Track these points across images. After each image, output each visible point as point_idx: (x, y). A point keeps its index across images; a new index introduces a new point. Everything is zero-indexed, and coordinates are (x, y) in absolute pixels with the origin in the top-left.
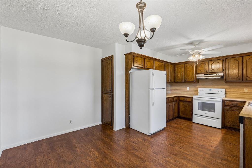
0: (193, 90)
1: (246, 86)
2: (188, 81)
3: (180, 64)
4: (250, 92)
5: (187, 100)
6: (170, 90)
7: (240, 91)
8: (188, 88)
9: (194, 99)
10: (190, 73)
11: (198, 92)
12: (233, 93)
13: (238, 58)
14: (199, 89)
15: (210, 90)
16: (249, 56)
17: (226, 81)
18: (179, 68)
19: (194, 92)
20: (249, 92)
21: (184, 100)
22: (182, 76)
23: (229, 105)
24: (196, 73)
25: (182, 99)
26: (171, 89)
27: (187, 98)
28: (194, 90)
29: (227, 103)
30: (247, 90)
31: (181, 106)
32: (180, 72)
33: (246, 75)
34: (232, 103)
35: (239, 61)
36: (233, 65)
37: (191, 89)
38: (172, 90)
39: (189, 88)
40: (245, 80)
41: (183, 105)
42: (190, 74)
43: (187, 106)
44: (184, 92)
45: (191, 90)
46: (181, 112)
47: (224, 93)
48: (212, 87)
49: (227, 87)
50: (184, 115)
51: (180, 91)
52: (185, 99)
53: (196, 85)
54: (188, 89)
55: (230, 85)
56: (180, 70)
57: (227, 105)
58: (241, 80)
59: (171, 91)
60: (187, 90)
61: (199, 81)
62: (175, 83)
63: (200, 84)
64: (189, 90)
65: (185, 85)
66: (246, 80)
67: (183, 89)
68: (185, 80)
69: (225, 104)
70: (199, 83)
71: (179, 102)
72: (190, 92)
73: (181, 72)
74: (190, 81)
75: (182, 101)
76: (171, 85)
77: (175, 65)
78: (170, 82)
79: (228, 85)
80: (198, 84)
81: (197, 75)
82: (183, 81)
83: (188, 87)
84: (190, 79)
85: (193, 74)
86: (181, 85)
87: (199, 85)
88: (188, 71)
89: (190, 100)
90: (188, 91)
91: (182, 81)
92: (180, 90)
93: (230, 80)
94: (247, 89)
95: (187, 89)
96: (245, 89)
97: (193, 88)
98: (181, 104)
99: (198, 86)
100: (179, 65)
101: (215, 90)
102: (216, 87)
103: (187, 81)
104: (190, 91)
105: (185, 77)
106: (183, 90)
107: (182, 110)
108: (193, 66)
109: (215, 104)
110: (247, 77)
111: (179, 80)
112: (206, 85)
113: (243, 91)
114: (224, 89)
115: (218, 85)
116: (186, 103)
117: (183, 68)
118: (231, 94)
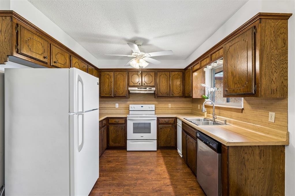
1: (170, 101)
2: (119, 95)
3: (108, 72)
4: (173, 108)
5: (120, 122)
7: (166, 107)
8: (117, 105)
9: (129, 120)
10: (121, 84)
11: (130, 110)
12: (160, 108)
13: (166, 73)
14: (130, 105)
17: (158, 97)
18: (106, 76)
19: (124, 110)
21: (115, 123)
22: (111, 88)
23: (163, 122)
24: (129, 86)
25: (113, 121)
27: (119, 119)
28: (124, 107)
29: (161, 121)
30: (171, 105)
31: (111, 132)
32: (108, 82)
33: (172, 90)
35: (167, 76)
36: (163, 80)
37: (121, 107)
39: (118, 104)
40: (171, 96)
41: (115, 129)
42: (121, 86)
43: (120, 131)
44: (112, 110)
45: (121, 108)
46: (112, 139)
47: (154, 110)
48: (142, 102)
49: (156, 103)
50: (115, 143)
51: (106, 109)
52: (117, 120)
53: (127, 101)
54: (117, 106)
56: (107, 79)
57: (161, 123)
58: (169, 96)
60: (116, 107)
61: (130, 95)
62: (101, 98)
63: (130, 99)
64: (118, 107)
66: (167, 96)
68: (115, 94)
69: (159, 122)
71: (109, 126)
72: (119, 110)
73: (109, 83)
74: (121, 95)
75: (113, 123)
77: (100, 72)
79: (157, 101)
80: (129, 99)
81: (130, 89)
82: (111, 96)
83: (116, 104)
84: (121, 93)
85: (125, 86)
86: (108, 101)
87: (130, 101)
88: (119, 83)
89: (124, 122)
90: (117, 109)
92: (106, 108)
93: (160, 95)
95: (116, 106)
96: (169, 104)
97: (123, 105)
98: (111, 128)
99: (128, 103)
100: (106, 73)
101: (146, 107)
102: (146, 102)
103: (117, 96)
105: (115, 90)
106: (110, 108)
107: (113, 137)
108: (125, 76)
109: (150, 123)
110: (173, 93)
111: (106, 94)
112: (137, 101)
113: (168, 107)
114: (154, 105)
115: (148, 101)
116: (118, 126)
117: (111, 77)
118: (159, 110)
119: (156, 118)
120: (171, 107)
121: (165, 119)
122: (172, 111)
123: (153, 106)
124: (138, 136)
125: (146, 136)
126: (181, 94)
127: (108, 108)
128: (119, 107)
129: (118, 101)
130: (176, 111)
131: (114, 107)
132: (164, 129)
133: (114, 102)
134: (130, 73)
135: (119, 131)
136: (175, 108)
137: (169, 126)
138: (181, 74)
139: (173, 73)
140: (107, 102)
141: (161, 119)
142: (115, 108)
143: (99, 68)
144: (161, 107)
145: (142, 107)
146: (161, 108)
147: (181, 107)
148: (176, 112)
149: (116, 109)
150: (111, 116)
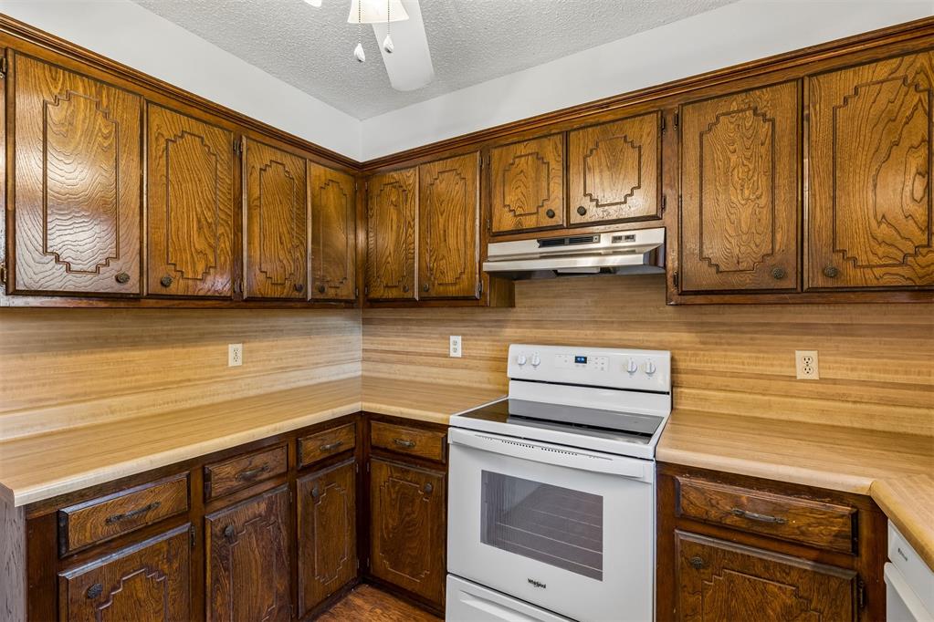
0: (481, 358)
1: (806, 329)
2: (444, 291)
3: (396, 169)
4: (835, 382)
6: (359, 354)
7: (769, 371)
8: (455, 343)
9: (457, 445)
10: (452, 231)
11: (510, 374)
12: (720, 381)
13: (767, 94)
14: (514, 350)
15: (577, 361)
16: (850, 73)
17: (683, 293)
18: (389, 196)
19: (490, 370)
20: (830, 375)
21: (394, 446)
22: (408, 257)
23: (713, 514)
24: (492, 234)
25: (388, 436)
26: (364, 350)
28: (489, 353)
29: (693, 496)
30: (814, 365)
31: (377, 494)
32: (395, 227)
33: (826, 234)
34: (736, 501)
35: (773, 121)
36: (734, 158)
37: (473, 352)
38: (368, 355)
39: (459, 339)
40: (820, 282)
41: (394, 484)
42: (452, 241)
43: (418, 501)
44: (435, 370)
45: (474, 358)
46: (383, 540)
47: (667, 389)
48: (588, 333)
49: (686, 337)
50: (395, 565)
51: (411, 363)
52: (405, 436)
53: (500, 324)
54: (455, 350)
55: (702, 324)
56: (392, 207)
57: (692, 511)
58: (790, 283)
59: (364, 360)
60: (452, 354)
61: (516, 290)
62: (372, 307)
63: (519, 312)
64: (459, 354)
65: (440, 322)
67: (429, 350)
68: (424, 283)
69: (684, 502)
70: (512, 305)
71: (368, 460)
72: (466, 368)
73: (399, 227)
74: (452, 291)
75: (386, 450)
76: (366, 322)
77: (367, 178)
79: (690, 326)
80: (513, 315)
81: (494, 249)
82: (408, 295)
83: (453, 338)
84: (450, 278)
85: (469, 238)
86: (420, 322)
87: (518, 323)
88: (443, 221)
89: (436, 451)
90: (455, 364)
91: (405, 290)
93: (709, 279)
94: (814, 354)
95: (452, 346)
96: (799, 354)
97: (484, 347)
98: (382, 473)
99: (509, 332)
100: (388, 178)
101: (609, 363)
102: (615, 335)
103: (433, 294)
104: (467, 362)
105: (423, 263)
106: (427, 355)
107: (386, 528)
108: (469, 177)
109: (599, 499)
110: (837, 258)
111: (387, 286)
112: (561, 323)
113: (787, 372)
114: (664, 355)
115: (625, 325)
116: (408, 471)
117: (410, 196)
118: (707, 387)
119: (648, 472)
120: (822, 381)
121: (745, 494)
122: (823, 412)
124: (515, 568)
127: (421, 354)
128: (464, 357)
129: (463, 321)
130: (871, 416)
131: (444, 351)
132: (731, 580)
133: (442, 329)
134: (496, 152)
135: (413, 501)
136: (855, 391)
137: (787, 570)
140: (415, 329)
141: (700, 483)
142: (447, 356)
143: (361, 159)
144: (722, 367)
145: (581, 360)
146: (723, 374)
148: (878, 425)
149: (453, 367)
150: (378, 406)
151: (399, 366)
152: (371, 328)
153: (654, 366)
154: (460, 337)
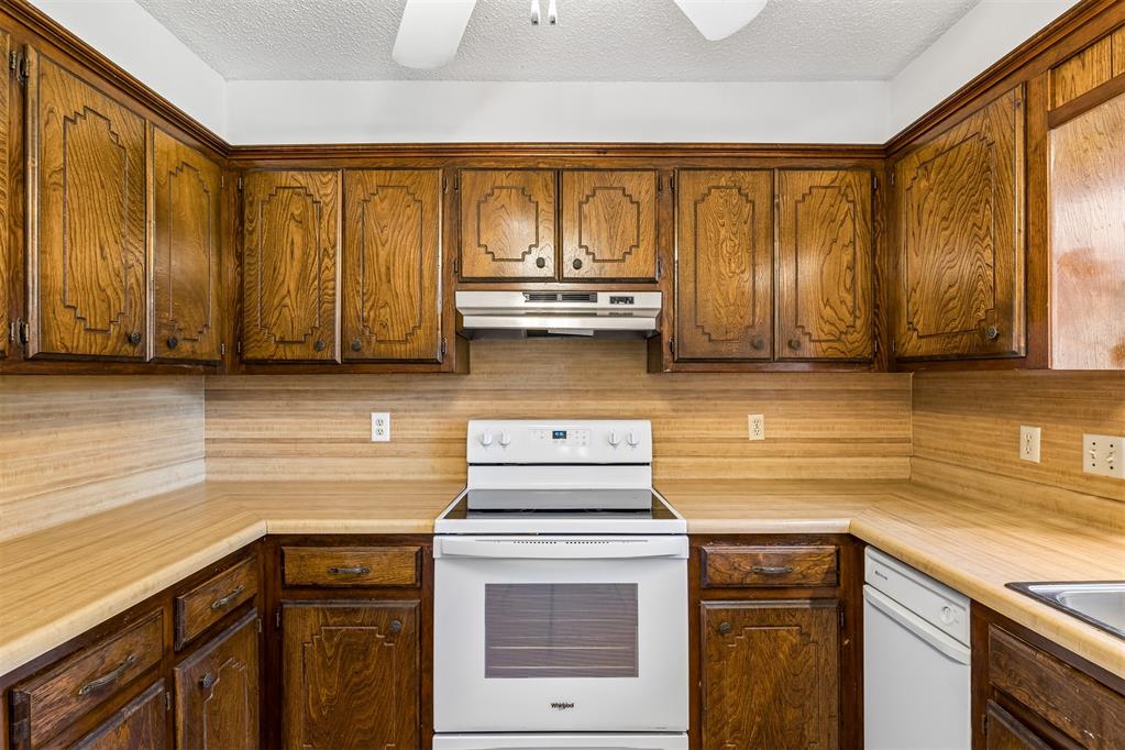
0: (421, 441)
1: (755, 394)
2: (383, 351)
3: (300, 169)
4: (775, 440)
5: (376, 576)
6: (201, 447)
7: (728, 434)
8: (380, 423)
9: (450, 558)
10: (399, 270)
11: (470, 459)
12: (689, 447)
13: (748, 176)
14: (475, 428)
15: (555, 437)
16: (806, 174)
17: (680, 361)
18: (286, 207)
19: (435, 455)
20: (772, 435)
21: (331, 579)
22: (324, 299)
23: (736, 576)
24: (459, 278)
25: (318, 566)
26: (207, 440)
27: (364, 551)
28: (433, 434)
29: (719, 563)
30: (761, 426)
31: (297, 656)
32: (298, 253)
34: (754, 559)
35: (753, 203)
36: (723, 231)
37: (409, 434)
38: (217, 447)
39: (386, 417)
40: (787, 353)
41: (331, 634)
42: (399, 283)
43: (375, 649)
44: (347, 462)
45: (410, 441)
46: (309, 722)
48: (561, 404)
49: (659, 405)
51: (301, 454)
52: (352, 561)
53: (449, 395)
54: (380, 432)
55: (675, 391)
56: (293, 224)
57: (718, 579)
58: (765, 353)
59: (208, 456)
60: (375, 438)
61: (472, 353)
62: (250, 372)
63: (476, 380)
64: (386, 436)
65: (355, 393)
67: (334, 434)
68: (353, 339)
69: (710, 571)
70: (468, 373)
71: (279, 608)
72: (398, 455)
73: (305, 254)
74: (400, 351)
75: (315, 587)
76: (212, 395)
77: (242, 173)
78: (150, 354)
79: (664, 394)
80: (466, 383)
81: (464, 299)
82: (326, 355)
83: (375, 416)
84: (396, 333)
85: (426, 283)
86: (318, 395)
87: (474, 393)
88: (383, 254)
89: (407, 574)
90: (379, 451)
91: (318, 347)
92: (300, 447)
93: (702, 348)
94: (761, 417)
95: (375, 427)
96: (751, 418)
97: (424, 423)
98: (305, 625)
99: (461, 405)
100: (285, 178)
101: (590, 437)
102: (590, 405)
103: (368, 354)
104: (399, 447)
105: (351, 312)
106: (332, 441)
107: (317, 702)
108: (427, 199)
109: (634, 587)
110: (799, 332)
111: (282, 341)
112: (526, 393)
113: (742, 434)
114: (646, 425)
115: (601, 394)
116: (356, 611)
117: (327, 211)
118: (679, 455)
119: (682, 547)
120: (767, 440)
121: (760, 552)
122: (769, 468)
123: (642, 430)
124: (530, 697)
125: (594, 696)
126: (857, 342)
127: (320, 441)
128: (392, 441)
129: (393, 391)
130: (800, 468)
131: (362, 434)
132: (750, 636)
133: (359, 404)
134: (467, 177)
135: (366, 652)
136: (788, 447)
137: (791, 612)
138: (858, 184)
139: (800, 181)
140: (311, 404)
141: (724, 549)
142: (366, 441)
143: (233, 138)
144: (689, 433)
145: (558, 435)
146: (692, 441)
147: (836, 434)
148: (805, 475)
149: (376, 455)
150: (301, 523)
151: (284, 461)
152: (224, 405)
153: (636, 437)
154: (388, 414)
